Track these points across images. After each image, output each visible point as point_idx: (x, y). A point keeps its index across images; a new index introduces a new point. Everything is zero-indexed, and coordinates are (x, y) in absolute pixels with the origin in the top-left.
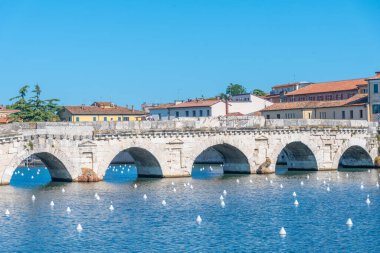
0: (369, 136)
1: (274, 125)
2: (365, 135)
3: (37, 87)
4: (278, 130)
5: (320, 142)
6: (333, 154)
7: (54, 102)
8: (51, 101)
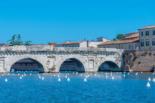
0: (118, 56)
1: (58, 50)
2: (115, 56)
3: (19, 35)
4: (61, 52)
5: (87, 59)
6: (95, 65)
7: (29, 43)
8: (27, 42)
